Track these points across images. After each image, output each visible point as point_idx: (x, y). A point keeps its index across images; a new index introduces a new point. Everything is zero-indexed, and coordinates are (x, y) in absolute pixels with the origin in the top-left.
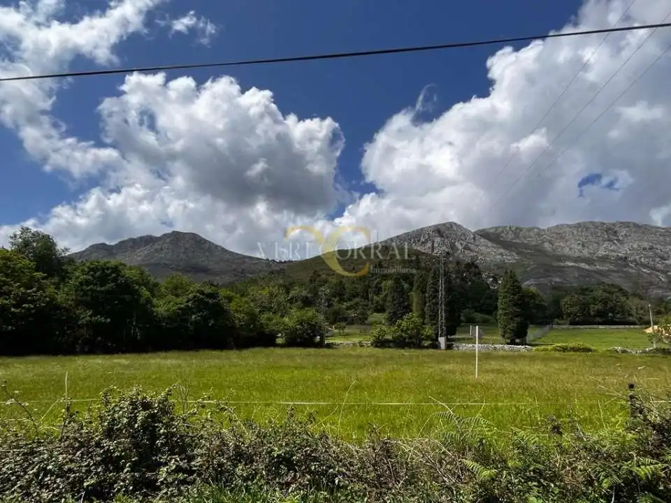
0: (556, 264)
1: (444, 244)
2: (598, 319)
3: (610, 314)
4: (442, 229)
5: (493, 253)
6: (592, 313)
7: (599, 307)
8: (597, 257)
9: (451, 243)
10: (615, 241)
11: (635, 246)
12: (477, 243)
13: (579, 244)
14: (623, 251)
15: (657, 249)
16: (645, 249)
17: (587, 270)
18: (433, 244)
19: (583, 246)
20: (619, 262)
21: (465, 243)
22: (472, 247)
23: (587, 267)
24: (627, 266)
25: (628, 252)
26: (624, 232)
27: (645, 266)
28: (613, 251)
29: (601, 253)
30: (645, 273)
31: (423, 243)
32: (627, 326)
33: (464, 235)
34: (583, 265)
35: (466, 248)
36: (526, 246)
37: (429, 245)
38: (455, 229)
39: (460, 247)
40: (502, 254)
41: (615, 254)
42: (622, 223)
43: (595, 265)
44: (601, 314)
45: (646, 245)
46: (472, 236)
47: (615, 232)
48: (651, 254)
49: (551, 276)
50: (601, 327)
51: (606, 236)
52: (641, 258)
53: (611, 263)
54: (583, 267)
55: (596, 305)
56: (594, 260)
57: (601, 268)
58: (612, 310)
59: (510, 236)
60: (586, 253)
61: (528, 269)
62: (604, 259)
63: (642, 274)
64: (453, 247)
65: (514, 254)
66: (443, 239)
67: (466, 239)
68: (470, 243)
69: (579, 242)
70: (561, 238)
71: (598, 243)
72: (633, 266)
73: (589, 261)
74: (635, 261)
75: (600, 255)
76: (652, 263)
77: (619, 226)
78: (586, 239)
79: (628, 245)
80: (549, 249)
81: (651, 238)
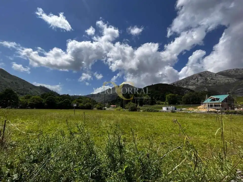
1: (202, 79)
4: (202, 74)
5: (224, 80)
9: (205, 78)
12: (217, 76)
18: (198, 79)
21: (211, 77)
31: (194, 79)
35: (212, 79)
36: (241, 75)
37: (197, 80)
38: (207, 73)
39: (209, 79)
40: (228, 80)
46: (215, 75)
59: (233, 73)
61: (241, 84)
64: (206, 79)
65: (234, 79)
66: (202, 77)
67: (212, 76)
68: (214, 77)
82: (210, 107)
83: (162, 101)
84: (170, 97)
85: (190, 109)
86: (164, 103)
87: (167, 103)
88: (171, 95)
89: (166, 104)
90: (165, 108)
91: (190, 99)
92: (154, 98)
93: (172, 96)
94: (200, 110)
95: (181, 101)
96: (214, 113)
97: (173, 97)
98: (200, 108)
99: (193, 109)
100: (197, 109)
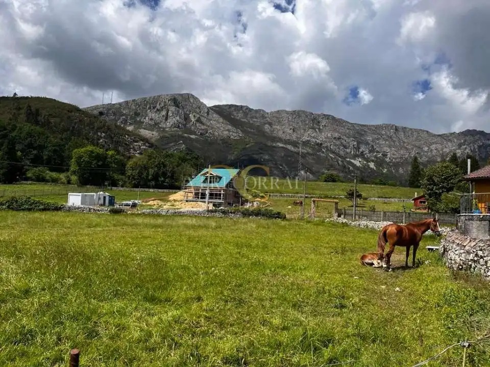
0: (269, 144)
1: (178, 113)
2: (153, 183)
4: (180, 99)
5: (222, 128)
6: (150, 177)
8: (301, 141)
9: (185, 114)
10: (317, 130)
11: (329, 135)
12: (210, 117)
13: (291, 129)
14: (321, 138)
15: (343, 139)
16: (335, 138)
17: (292, 151)
18: (168, 112)
19: (294, 131)
20: (316, 147)
21: (198, 116)
22: (204, 120)
23: (292, 149)
24: (320, 150)
25: (324, 140)
26: (324, 123)
27: (333, 152)
28: (314, 137)
29: (305, 138)
31: (158, 110)
33: (199, 108)
34: (289, 147)
35: (199, 120)
36: (251, 126)
37: (164, 113)
38: (192, 101)
39: (193, 120)
40: (228, 130)
41: (314, 140)
42: (324, 115)
43: (299, 148)
45: (336, 135)
46: (206, 111)
47: (319, 122)
48: (338, 143)
49: (261, 153)
50: (151, 190)
51: (312, 125)
52: (330, 145)
53: (310, 148)
54: (289, 148)
56: (299, 143)
57: (302, 151)
59: (239, 116)
60: (294, 137)
61: (247, 146)
62: (306, 143)
63: (329, 157)
64: (187, 118)
66: (177, 108)
67: (200, 112)
68: (203, 116)
69: (291, 127)
70: (279, 122)
71: (305, 130)
72: (325, 151)
73: (295, 144)
74: (327, 147)
75: (304, 140)
76: (337, 150)
77: (322, 117)
78: (297, 125)
79: (325, 134)
80: (268, 130)
81: (341, 130)
82: (201, 198)
83: (52, 170)
84: (90, 156)
85: (151, 203)
86: (62, 176)
87: (74, 178)
88: (92, 152)
89: (69, 182)
90: (80, 198)
91: (151, 171)
92: (19, 153)
93: (98, 153)
94: (177, 207)
95: (123, 173)
96: (221, 214)
97: (98, 157)
98: (175, 201)
99: (160, 203)
100: (169, 204)
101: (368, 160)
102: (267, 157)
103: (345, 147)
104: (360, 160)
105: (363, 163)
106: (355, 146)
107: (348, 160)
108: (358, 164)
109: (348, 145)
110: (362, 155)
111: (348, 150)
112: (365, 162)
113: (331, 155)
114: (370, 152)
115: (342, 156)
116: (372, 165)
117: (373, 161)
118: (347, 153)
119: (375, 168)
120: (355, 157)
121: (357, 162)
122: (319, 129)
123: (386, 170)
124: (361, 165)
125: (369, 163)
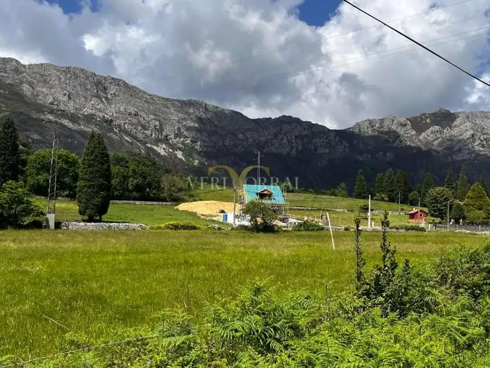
0: (34, 115)
2: (135, 194)
3: (148, 190)
6: (130, 188)
7: (139, 180)
8: (82, 114)
10: (103, 99)
11: (122, 109)
13: (65, 95)
14: (110, 112)
15: (141, 116)
16: (130, 114)
17: (70, 129)
19: (70, 98)
20: (104, 124)
23: (70, 125)
24: (111, 130)
25: (115, 115)
26: (112, 90)
27: (128, 134)
28: (100, 110)
29: (87, 111)
30: (127, 141)
32: (160, 203)
34: (66, 122)
41: (101, 114)
42: (113, 79)
43: (80, 125)
44: (138, 188)
45: (132, 110)
47: (105, 89)
48: (134, 121)
49: (26, 130)
51: (95, 92)
52: (125, 123)
53: (96, 125)
54: (66, 124)
55: (136, 179)
56: (79, 118)
57: (86, 129)
58: (149, 185)
60: (71, 107)
62: (90, 118)
63: (124, 141)
69: (65, 92)
70: (45, 81)
71: (86, 98)
72: (117, 131)
73: (73, 118)
74: (119, 126)
75: (86, 113)
76: (134, 131)
77: (110, 81)
78: (73, 90)
79: (116, 107)
80: (28, 94)
81: (137, 103)
101: (173, 147)
102: (36, 137)
103: (144, 127)
104: (164, 146)
105: (169, 152)
106: (158, 127)
107: (149, 145)
108: (163, 153)
109: (147, 125)
110: (166, 140)
111: (148, 133)
112: (171, 150)
113: (127, 138)
114: (176, 136)
115: (141, 141)
116: (180, 154)
117: (180, 149)
118: (147, 136)
119: (184, 159)
120: (157, 141)
121: (161, 150)
122: (107, 99)
123: (197, 161)
124: (167, 155)
125: (176, 152)
